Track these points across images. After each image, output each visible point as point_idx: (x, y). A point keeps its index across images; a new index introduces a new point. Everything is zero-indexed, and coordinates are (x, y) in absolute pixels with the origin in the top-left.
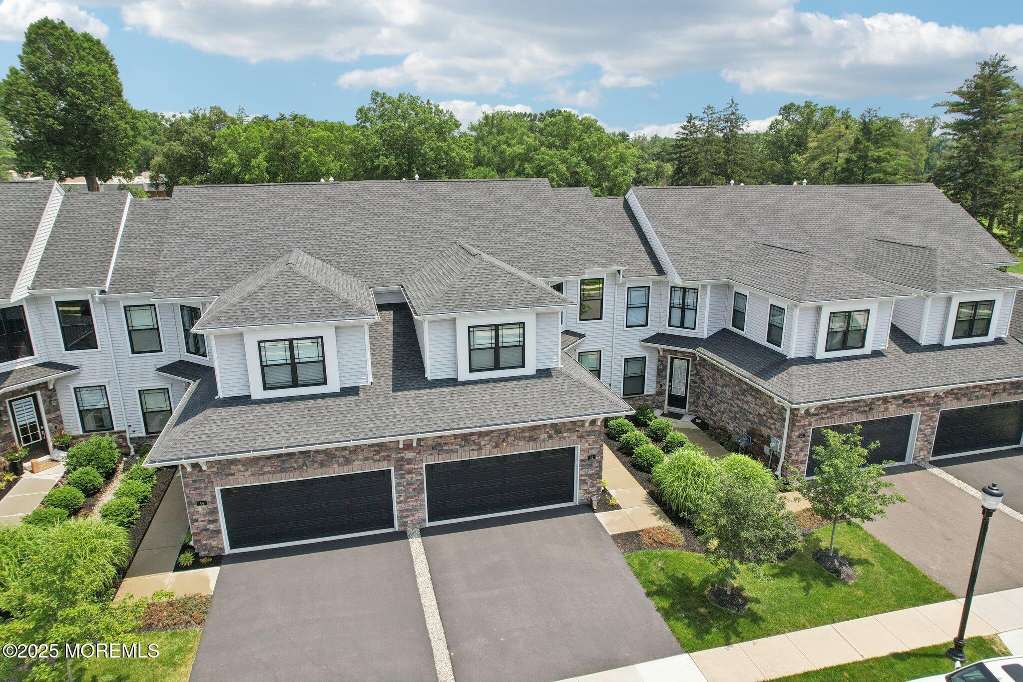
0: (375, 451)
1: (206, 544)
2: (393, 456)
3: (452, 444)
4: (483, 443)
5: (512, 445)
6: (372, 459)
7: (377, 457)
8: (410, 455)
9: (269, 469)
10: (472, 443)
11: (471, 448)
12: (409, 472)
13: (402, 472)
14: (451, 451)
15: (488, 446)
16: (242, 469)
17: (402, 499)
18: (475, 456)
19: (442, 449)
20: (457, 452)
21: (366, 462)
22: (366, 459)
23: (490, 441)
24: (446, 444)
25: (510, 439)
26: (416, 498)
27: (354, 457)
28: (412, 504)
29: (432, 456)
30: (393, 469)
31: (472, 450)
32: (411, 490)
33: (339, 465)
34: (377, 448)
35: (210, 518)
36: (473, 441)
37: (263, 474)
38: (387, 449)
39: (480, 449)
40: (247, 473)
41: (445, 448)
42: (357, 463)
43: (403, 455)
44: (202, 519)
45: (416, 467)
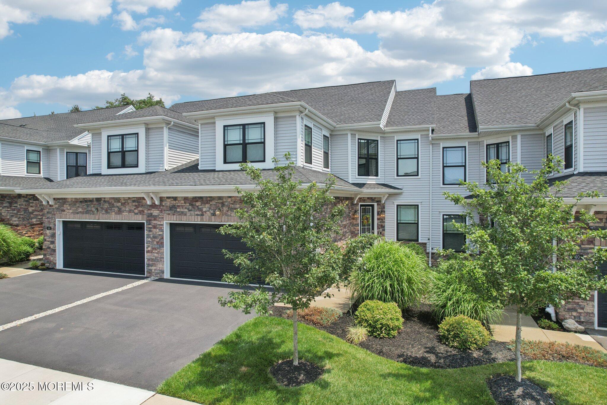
0: (136, 206)
1: (48, 258)
2: (146, 211)
3: (182, 206)
4: (204, 210)
5: (227, 215)
6: (133, 212)
7: (136, 211)
8: (155, 212)
9: (80, 210)
10: (196, 208)
11: (196, 213)
12: (155, 227)
13: (150, 226)
14: (182, 212)
15: (208, 213)
16: (69, 208)
17: (149, 249)
18: (198, 221)
19: (176, 211)
20: (186, 215)
21: (130, 214)
22: (130, 211)
23: (210, 209)
24: (178, 206)
25: (225, 209)
26: (158, 250)
27: (123, 209)
28: (155, 255)
29: (170, 216)
30: (145, 222)
31: (197, 215)
32: (155, 243)
33: (116, 213)
34: (137, 204)
35: (52, 240)
36: (197, 206)
37: (78, 213)
38: (142, 206)
39: (202, 215)
40: (71, 211)
41: (178, 210)
42: (125, 214)
43: (152, 212)
44: (48, 240)
45: (159, 223)
